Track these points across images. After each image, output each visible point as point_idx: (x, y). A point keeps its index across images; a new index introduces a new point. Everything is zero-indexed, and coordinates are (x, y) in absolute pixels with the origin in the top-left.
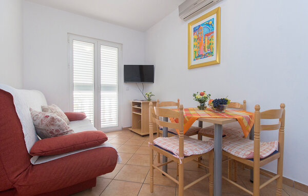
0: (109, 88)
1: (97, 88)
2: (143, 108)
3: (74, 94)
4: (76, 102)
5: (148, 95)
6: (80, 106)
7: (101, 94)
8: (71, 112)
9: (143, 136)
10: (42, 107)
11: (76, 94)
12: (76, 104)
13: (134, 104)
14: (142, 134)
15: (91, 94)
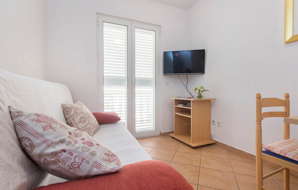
0: (145, 82)
1: (131, 82)
2: (193, 108)
3: (104, 89)
4: (106, 100)
5: (199, 91)
6: (110, 104)
7: (136, 90)
8: (100, 112)
9: (194, 148)
10: (62, 106)
11: (107, 89)
12: (107, 101)
13: (178, 102)
14: (194, 145)
15: (123, 90)
